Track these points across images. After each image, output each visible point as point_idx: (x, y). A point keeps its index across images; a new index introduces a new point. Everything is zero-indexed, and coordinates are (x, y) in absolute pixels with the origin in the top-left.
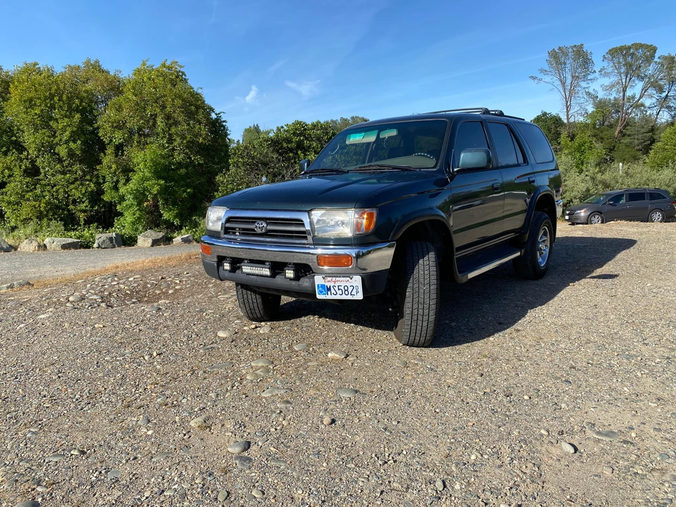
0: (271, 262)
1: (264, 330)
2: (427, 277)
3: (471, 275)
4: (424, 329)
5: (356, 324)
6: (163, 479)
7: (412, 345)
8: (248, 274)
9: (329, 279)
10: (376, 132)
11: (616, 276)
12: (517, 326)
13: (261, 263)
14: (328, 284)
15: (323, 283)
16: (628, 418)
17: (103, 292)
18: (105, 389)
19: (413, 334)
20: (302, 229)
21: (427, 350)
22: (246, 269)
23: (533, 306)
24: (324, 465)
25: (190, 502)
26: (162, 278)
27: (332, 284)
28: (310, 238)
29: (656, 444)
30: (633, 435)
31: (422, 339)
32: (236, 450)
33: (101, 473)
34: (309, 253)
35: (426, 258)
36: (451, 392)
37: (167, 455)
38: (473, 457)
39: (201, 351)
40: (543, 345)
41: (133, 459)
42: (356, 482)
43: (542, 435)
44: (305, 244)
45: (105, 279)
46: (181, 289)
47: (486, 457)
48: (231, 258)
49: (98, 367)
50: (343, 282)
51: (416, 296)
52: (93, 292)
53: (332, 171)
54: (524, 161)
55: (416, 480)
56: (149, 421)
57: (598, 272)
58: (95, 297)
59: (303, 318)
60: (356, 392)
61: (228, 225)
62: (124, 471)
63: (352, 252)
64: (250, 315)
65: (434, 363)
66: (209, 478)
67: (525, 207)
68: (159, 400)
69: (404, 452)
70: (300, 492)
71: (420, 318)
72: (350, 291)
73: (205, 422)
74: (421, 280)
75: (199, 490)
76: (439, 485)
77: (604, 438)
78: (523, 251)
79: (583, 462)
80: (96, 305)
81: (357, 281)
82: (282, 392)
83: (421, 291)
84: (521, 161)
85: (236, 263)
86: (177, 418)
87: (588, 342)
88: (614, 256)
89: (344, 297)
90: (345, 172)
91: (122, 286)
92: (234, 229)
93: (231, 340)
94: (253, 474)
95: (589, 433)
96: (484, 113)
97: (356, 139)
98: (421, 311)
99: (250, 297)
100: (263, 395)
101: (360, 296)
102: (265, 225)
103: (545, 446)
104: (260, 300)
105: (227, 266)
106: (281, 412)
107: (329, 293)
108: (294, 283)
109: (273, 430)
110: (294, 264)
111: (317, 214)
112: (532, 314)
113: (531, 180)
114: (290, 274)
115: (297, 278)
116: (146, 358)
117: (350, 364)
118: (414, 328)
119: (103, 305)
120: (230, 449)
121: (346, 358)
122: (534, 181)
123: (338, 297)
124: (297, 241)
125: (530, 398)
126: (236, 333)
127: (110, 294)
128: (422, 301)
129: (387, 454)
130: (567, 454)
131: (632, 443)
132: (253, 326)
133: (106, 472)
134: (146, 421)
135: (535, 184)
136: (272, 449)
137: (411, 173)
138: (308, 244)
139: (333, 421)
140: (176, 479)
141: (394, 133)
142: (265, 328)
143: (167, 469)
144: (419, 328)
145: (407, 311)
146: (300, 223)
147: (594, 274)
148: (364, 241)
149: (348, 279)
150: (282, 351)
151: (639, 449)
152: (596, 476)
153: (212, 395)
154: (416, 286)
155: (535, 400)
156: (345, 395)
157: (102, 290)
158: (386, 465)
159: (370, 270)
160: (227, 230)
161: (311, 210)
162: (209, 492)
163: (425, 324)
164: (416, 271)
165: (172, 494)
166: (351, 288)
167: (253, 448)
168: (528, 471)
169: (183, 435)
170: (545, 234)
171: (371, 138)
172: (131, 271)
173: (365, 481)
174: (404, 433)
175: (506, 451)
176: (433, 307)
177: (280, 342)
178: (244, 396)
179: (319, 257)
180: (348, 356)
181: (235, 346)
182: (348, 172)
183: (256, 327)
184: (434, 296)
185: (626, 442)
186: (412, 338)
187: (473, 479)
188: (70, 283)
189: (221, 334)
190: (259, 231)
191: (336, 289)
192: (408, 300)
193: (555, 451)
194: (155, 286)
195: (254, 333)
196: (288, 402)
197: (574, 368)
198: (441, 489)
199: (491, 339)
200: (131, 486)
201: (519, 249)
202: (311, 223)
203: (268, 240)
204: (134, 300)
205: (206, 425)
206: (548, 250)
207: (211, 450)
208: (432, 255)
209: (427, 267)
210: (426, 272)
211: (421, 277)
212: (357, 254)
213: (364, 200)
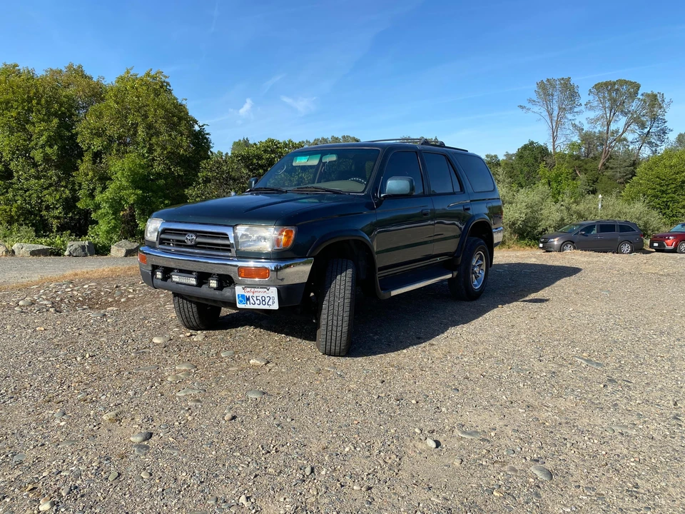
0: (198, 272)
1: (197, 338)
2: (342, 291)
3: (394, 293)
4: (339, 338)
5: (287, 334)
6: (64, 461)
7: (330, 355)
8: (177, 283)
9: (249, 289)
10: (319, 156)
11: (547, 300)
12: (433, 341)
13: (190, 272)
14: (247, 295)
15: (244, 293)
16: (497, 422)
17: (55, 298)
18: (31, 386)
19: (328, 344)
20: (226, 242)
21: (342, 360)
22: (176, 278)
23: (455, 324)
24: (214, 453)
25: (82, 481)
26: (117, 287)
27: (251, 294)
28: (233, 250)
29: (508, 442)
30: (493, 434)
31: (338, 348)
32: (136, 439)
33: (7, 456)
34: (231, 265)
35: (344, 274)
36: (350, 395)
37: (73, 442)
38: (347, 449)
39: (133, 354)
40: (449, 358)
41: (41, 446)
42: (237, 467)
43: (415, 433)
44: (228, 256)
45: (60, 285)
46: (133, 298)
47: (358, 449)
48: (163, 267)
49: (29, 366)
50: (260, 293)
51: (331, 308)
52: (44, 297)
53: (273, 190)
54: (461, 190)
55: (290, 467)
56: (64, 414)
57: (533, 296)
58: (46, 302)
59: (239, 329)
60: (264, 393)
61: (163, 236)
62: (29, 455)
63: (270, 265)
64: (186, 323)
65: (345, 371)
66: (105, 462)
67: (458, 232)
68: (79, 396)
69: (288, 444)
70: (184, 474)
71: (334, 329)
72: (267, 301)
73: (117, 415)
74: (337, 294)
75: (94, 471)
76: (308, 470)
77: (466, 437)
78: (455, 273)
79: (440, 455)
80: (44, 310)
81: (273, 292)
82: (196, 392)
83: (336, 304)
84: (457, 189)
85: (167, 272)
86: (92, 412)
87: (491, 356)
88: (553, 283)
89: (262, 307)
90: (284, 192)
91: (75, 293)
92: (169, 240)
93: (163, 346)
94: (147, 460)
95: (458, 433)
96: (422, 144)
97: (301, 161)
98: (335, 322)
99: (185, 306)
100: (178, 394)
101: (276, 306)
102: (195, 238)
103: (414, 442)
104: (195, 310)
105: (159, 275)
106: (190, 409)
107: (248, 302)
108: (217, 292)
109: (177, 423)
110: (218, 275)
111: (241, 229)
112: (452, 330)
113: (465, 207)
114: (213, 283)
115: (220, 287)
116: (79, 359)
117: (268, 370)
118: (329, 337)
119: (52, 310)
120: (132, 439)
121: (266, 364)
122: (468, 209)
123: (256, 307)
124: (222, 254)
125: (417, 402)
126: (171, 340)
127: (62, 300)
128: (336, 313)
129: (272, 446)
130: (429, 449)
131: (488, 441)
132: (188, 334)
133: (13, 456)
134: (61, 414)
135: (470, 212)
136: (170, 439)
137: (343, 196)
138: (232, 257)
139: (234, 418)
140: (75, 462)
141: (333, 158)
142: (199, 336)
143: (70, 454)
144: (334, 338)
145: (323, 322)
146: (225, 237)
147: (527, 298)
148: (282, 256)
149: (266, 290)
150: (209, 357)
151: (492, 446)
152: (446, 466)
153: (131, 393)
154: (332, 299)
155: (421, 405)
156: (252, 396)
157: (55, 295)
158: (268, 454)
159: (286, 282)
160: (162, 241)
161: (236, 225)
162: (102, 473)
163: (339, 334)
164: (333, 285)
165: (67, 474)
166: (267, 299)
167: (155, 438)
168: (390, 461)
169: (92, 426)
170: (481, 258)
171: (314, 161)
172: (88, 279)
173: (245, 466)
174: (294, 428)
175: (378, 445)
176: (346, 319)
177: (209, 349)
178: (159, 395)
179: (240, 268)
180: (268, 362)
181: (166, 351)
182: (286, 192)
183: (191, 335)
184: (347, 309)
185: (483, 440)
186: (328, 347)
187: (339, 467)
188: (25, 288)
189: (156, 340)
190: (189, 243)
191: (255, 299)
192: (324, 311)
193: (420, 446)
194: (108, 294)
195: (188, 340)
196: (198, 401)
197: (468, 378)
198: (308, 474)
199: (405, 351)
200: (32, 468)
201: (451, 271)
202: (236, 238)
203: (196, 251)
204: (85, 307)
205: (117, 419)
206: (483, 274)
207: (116, 439)
208: (349, 272)
209: (343, 283)
210: (342, 287)
211: (337, 291)
212: (275, 268)
213: (282, 219)
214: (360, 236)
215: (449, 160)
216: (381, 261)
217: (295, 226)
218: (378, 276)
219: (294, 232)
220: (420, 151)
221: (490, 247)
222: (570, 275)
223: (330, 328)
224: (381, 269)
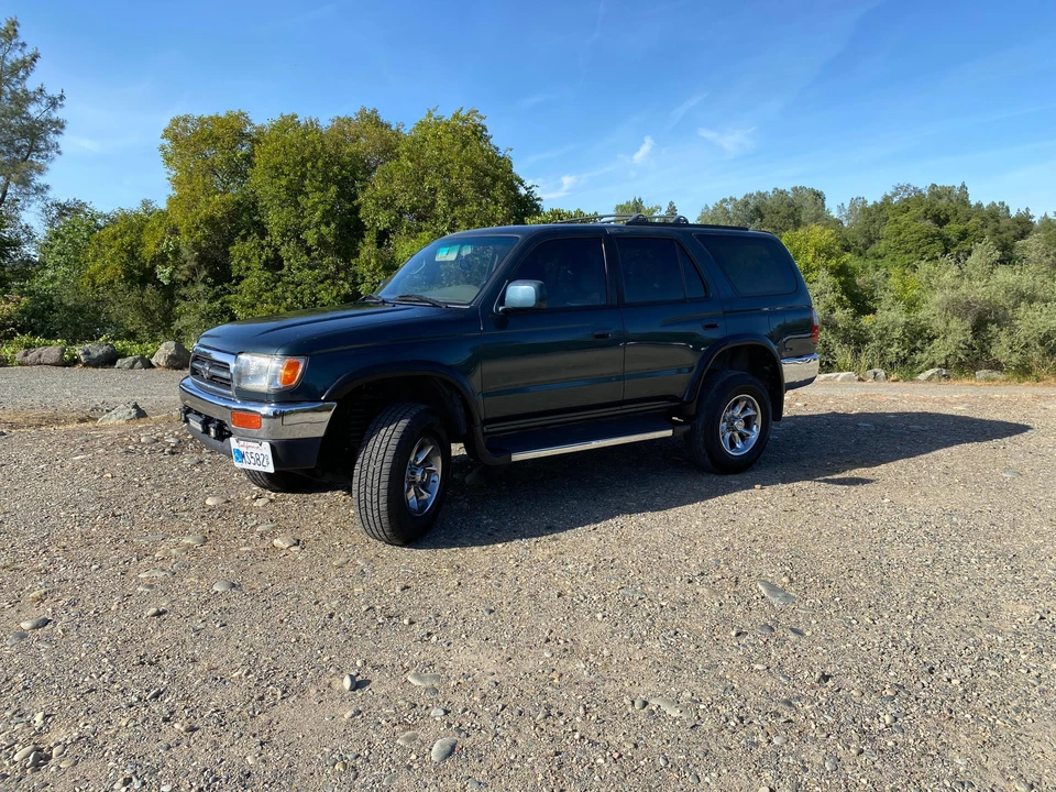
0: (205, 416)
1: (259, 502)
2: (382, 451)
3: (517, 457)
4: (377, 520)
9: (242, 443)
10: (458, 246)
11: (872, 481)
13: (200, 415)
14: (242, 450)
15: (238, 448)
22: (191, 422)
27: (245, 450)
28: (234, 387)
30: (453, 683)
35: (392, 427)
39: (161, 517)
43: (353, 665)
44: (229, 396)
50: (254, 448)
51: (364, 475)
54: (707, 296)
71: (369, 505)
72: (261, 460)
74: (374, 455)
78: (681, 429)
79: (343, 702)
81: (266, 449)
83: (371, 470)
84: (700, 293)
85: (187, 412)
89: (257, 468)
96: (631, 223)
97: (443, 254)
98: (368, 496)
101: (271, 469)
102: (208, 368)
103: (335, 678)
110: (217, 420)
111: (245, 359)
113: (706, 323)
114: (213, 432)
115: (220, 438)
117: (283, 555)
122: (713, 326)
123: (251, 467)
124: (222, 391)
126: (227, 502)
128: (369, 482)
131: (436, 691)
132: (254, 496)
135: (719, 331)
138: (233, 396)
142: (262, 500)
144: (370, 518)
146: (226, 367)
149: (258, 445)
151: (430, 699)
152: (331, 717)
154: (366, 462)
155: (416, 626)
159: (287, 435)
161: (240, 353)
163: (376, 514)
164: (371, 443)
166: (261, 457)
170: (751, 406)
171: (453, 255)
176: (384, 492)
177: (254, 519)
179: (233, 413)
180: (296, 545)
183: (257, 498)
184: (385, 478)
185: (431, 690)
189: (210, 501)
190: (205, 375)
191: (249, 456)
195: (247, 505)
202: (237, 369)
203: (209, 386)
206: (757, 430)
209: (386, 439)
210: (383, 446)
211: (375, 451)
217: (306, 356)
218: (484, 431)
219: (301, 366)
220: (611, 235)
223: (362, 504)
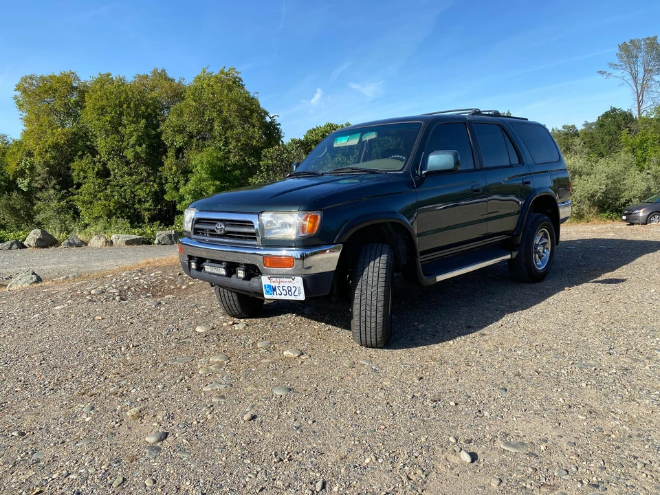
0: (227, 262)
1: (238, 327)
2: (375, 279)
3: (440, 278)
4: (373, 330)
6: (77, 462)
7: (367, 346)
8: (210, 273)
9: (274, 279)
10: (360, 134)
11: (623, 281)
12: (485, 330)
13: (219, 262)
14: (273, 285)
15: (269, 283)
16: (550, 432)
17: (123, 286)
18: (73, 377)
19: (363, 335)
20: (253, 231)
21: (381, 352)
22: (208, 268)
23: (513, 309)
24: (224, 459)
25: (87, 486)
26: (180, 274)
27: (277, 285)
28: (259, 238)
29: (562, 461)
30: (543, 448)
31: (374, 340)
32: (151, 439)
33: (28, 453)
34: (258, 254)
35: (377, 261)
36: (381, 394)
37: (91, 440)
38: (367, 460)
39: (173, 345)
40: (500, 350)
41: (62, 443)
42: (244, 478)
43: (449, 442)
45: (131, 274)
46: (193, 285)
47: (380, 461)
48: (197, 257)
49: (78, 356)
50: (286, 283)
51: (364, 297)
52: (114, 286)
53: (310, 174)
54: (520, 163)
55: (301, 480)
56: (93, 408)
57: (607, 276)
58: (114, 291)
60: (290, 390)
61: (197, 226)
62: (47, 453)
63: (295, 253)
64: (229, 312)
65: (381, 365)
66: (115, 465)
67: (518, 208)
68: (112, 389)
69: (304, 452)
70: (188, 483)
71: (368, 319)
72: (293, 291)
73: (140, 411)
74: (370, 282)
75: (101, 475)
76: (319, 485)
77: (510, 449)
78: (515, 254)
79: (475, 472)
80: (111, 298)
81: (298, 282)
82: (223, 387)
83: (369, 293)
84: (515, 160)
85: (201, 262)
86: (119, 406)
87: (550, 348)
88: (633, 260)
89: (288, 297)
90: (320, 175)
91: (142, 281)
92: (203, 230)
93: (204, 335)
94: (156, 464)
95: (500, 444)
96: (473, 114)
97: (342, 142)
98: (368, 313)
99: (226, 295)
100: (204, 389)
101: (302, 297)
102: (223, 227)
103: (446, 454)
105: (193, 266)
106: (212, 406)
107: (275, 293)
108: (246, 282)
109: (195, 422)
110: (245, 264)
111: (266, 217)
112: (508, 318)
113: (525, 181)
114: (241, 274)
115: (248, 277)
116: (123, 349)
117: (300, 362)
118: (363, 329)
119: (117, 298)
120: (147, 439)
121: (299, 356)
122: (529, 183)
123: (283, 297)
124: (248, 243)
125: (456, 404)
126: (213, 328)
127: (129, 288)
128: (369, 302)
129: (286, 453)
130: (463, 464)
131: (537, 456)
132: (231, 323)
133: (32, 454)
134: (90, 408)
135: (531, 186)
136: (184, 440)
137: (379, 175)
138: (257, 246)
139: (253, 418)
140: (86, 464)
141: (373, 136)
142: (241, 324)
143: (84, 454)
144: (368, 329)
145: (356, 312)
146: (250, 224)
147: (600, 279)
148: (309, 243)
149: (291, 280)
150: (245, 347)
151: (540, 463)
152: (480, 487)
153: (160, 386)
154: (364, 287)
155: (461, 406)
156: (278, 392)
157: (123, 284)
158: (280, 463)
159: (313, 271)
160: (196, 231)
161: (262, 212)
162: (108, 478)
163: (373, 325)
164: (365, 273)
165: (75, 477)
166: (292, 288)
167: (170, 438)
168: (414, 478)
169: (114, 423)
170: (545, 236)
171: (354, 141)
172: (157, 268)
173: (253, 477)
174: (314, 432)
175: (403, 457)
176: (381, 309)
177: (248, 339)
178: (186, 389)
179: (265, 256)
180: (302, 354)
181: (206, 341)
182: (323, 174)
183: (234, 324)
184: (382, 298)
185: (530, 454)
186: (363, 339)
187: (355, 482)
188: (102, 277)
189: (199, 329)
190: (219, 232)
191: (281, 289)
192: (357, 301)
193: (452, 458)
194: (171, 281)
195: (230, 329)
196: (223, 397)
197: (519, 375)
198: (318, 490)
199: (451, 342)
200: (46, 468)
201: (510, 251)
202: (261, 225)
203: (226, 240)
204: (148, 295)
205: (140, 416)
206: (548, 253)
207: (132, 439)
208: (384, 258)
209: (376, 270)
210: (375, 274)
211: (370, 279)
212: (301, 256)
213: (308, 204)
214: (398, 219)
215: (504, 130)
216: (422, 244)
217: (321, 210)
218: (419, 260)
219: (319, 217)
220: (470, 121)
221: (556, 222)
222: (653, 250)
223: (363, 319)
224: (423, 253)
